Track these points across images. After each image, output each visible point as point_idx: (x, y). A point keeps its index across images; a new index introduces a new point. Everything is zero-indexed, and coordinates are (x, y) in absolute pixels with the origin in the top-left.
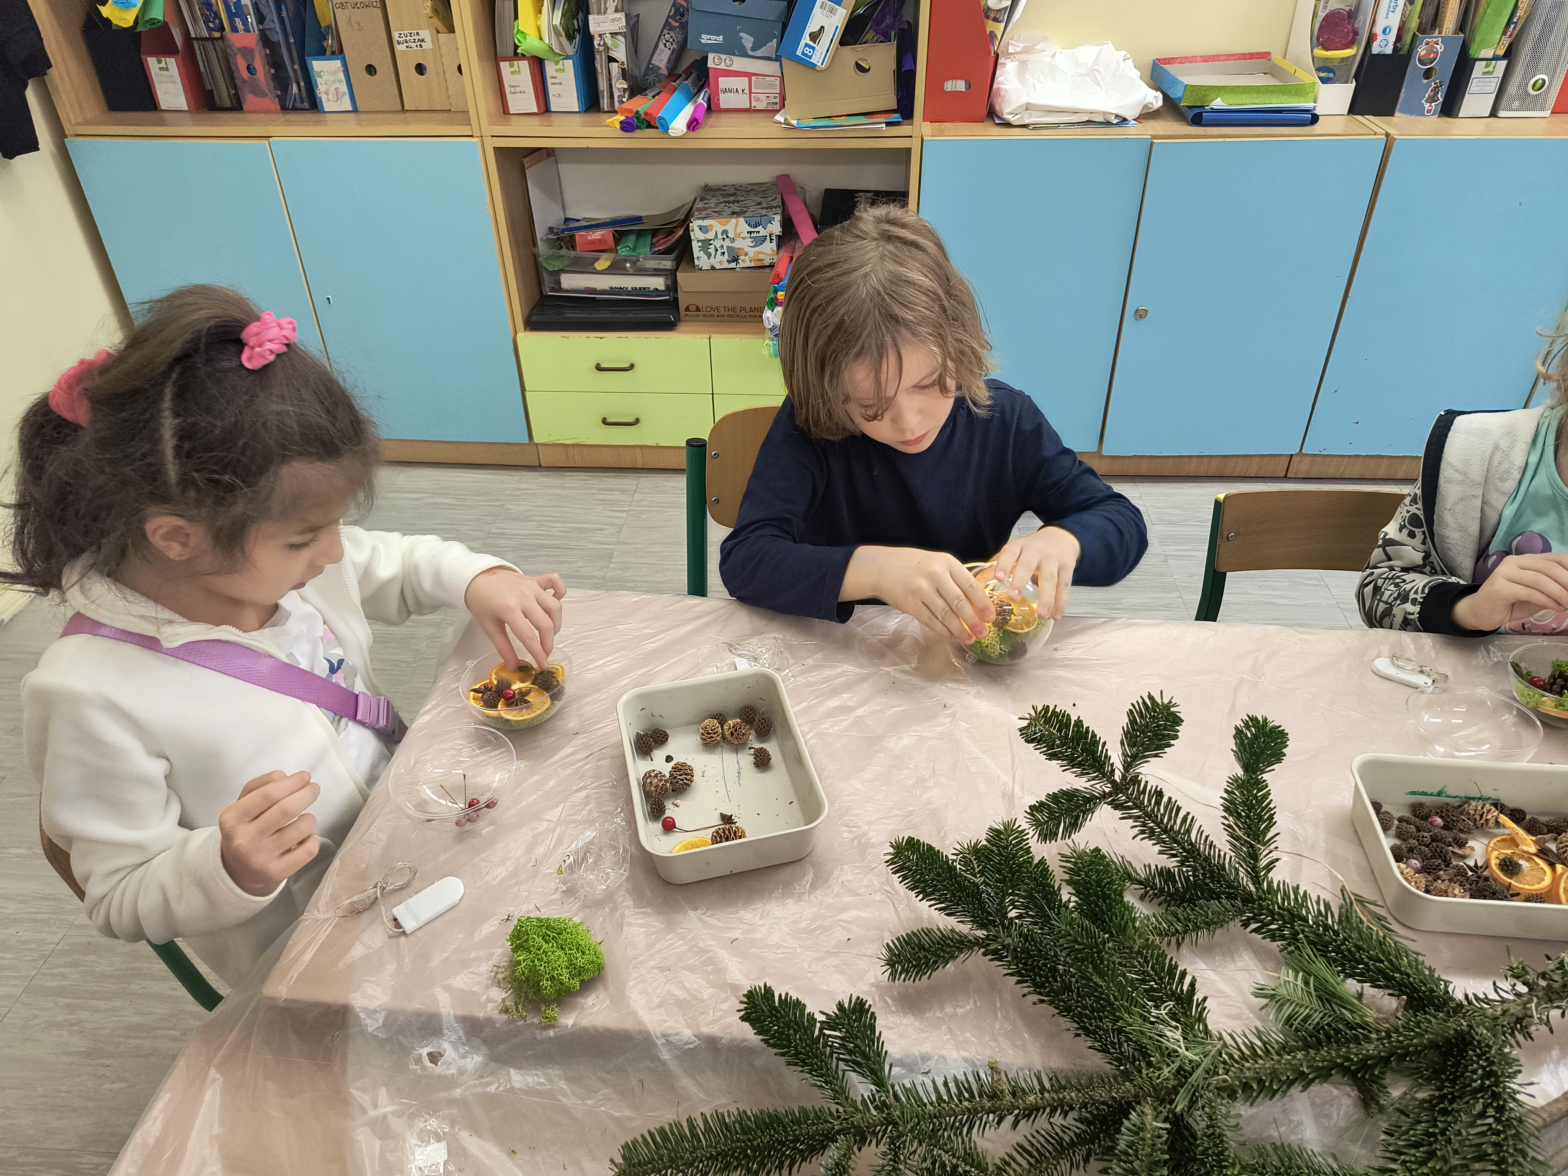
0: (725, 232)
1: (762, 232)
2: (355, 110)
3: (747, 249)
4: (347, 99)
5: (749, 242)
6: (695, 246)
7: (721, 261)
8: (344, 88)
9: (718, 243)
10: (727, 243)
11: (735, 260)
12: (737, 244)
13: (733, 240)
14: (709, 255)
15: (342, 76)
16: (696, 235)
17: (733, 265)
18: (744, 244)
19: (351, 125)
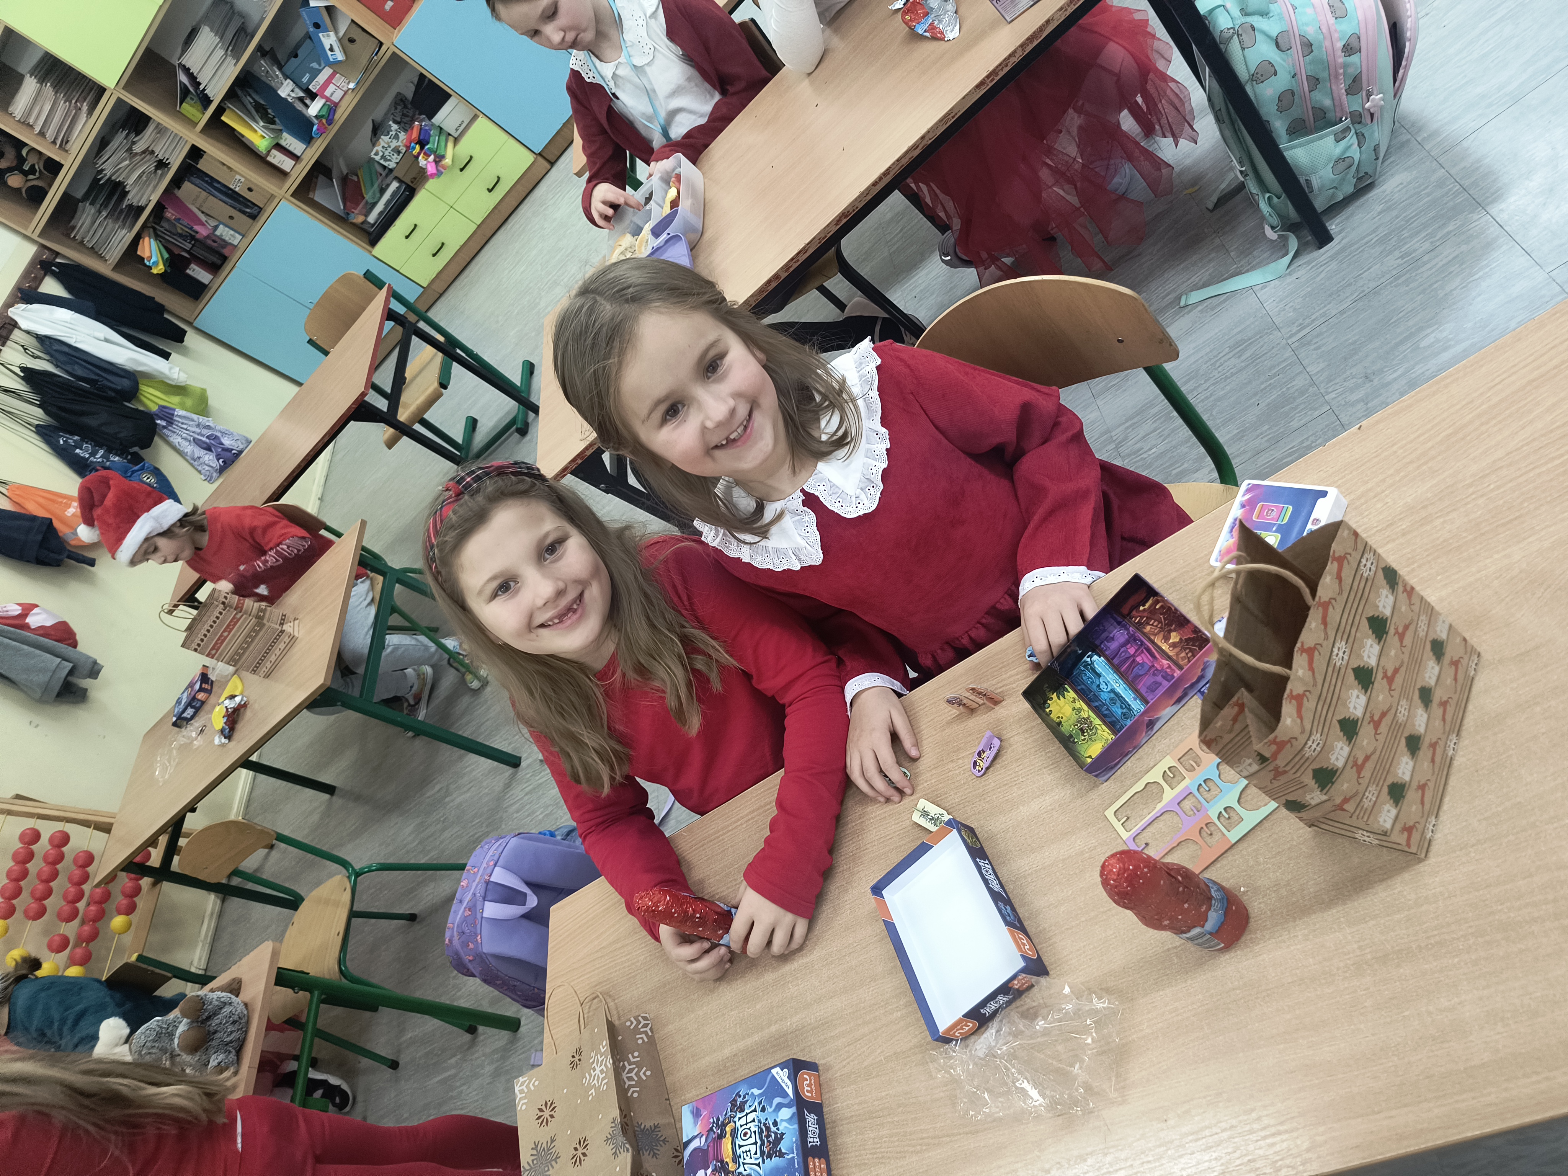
0: (383, 147)
1: (393, 133)
2: (243, 236)
3: (398, 144)
4: (237, 235)
5: (394, 141)
6: (382, 162)
7: (396, 158)
8: (232, 232)
9: (387, 153)
10: (389, 150)
11: (399, 152)
12: (393, 147)
13: (389, 147)
14: (390, 160)
15: (227, 229)
16: (377, 158)
17: (401, 155)
18: (394, 144)
19: (246, 241)
